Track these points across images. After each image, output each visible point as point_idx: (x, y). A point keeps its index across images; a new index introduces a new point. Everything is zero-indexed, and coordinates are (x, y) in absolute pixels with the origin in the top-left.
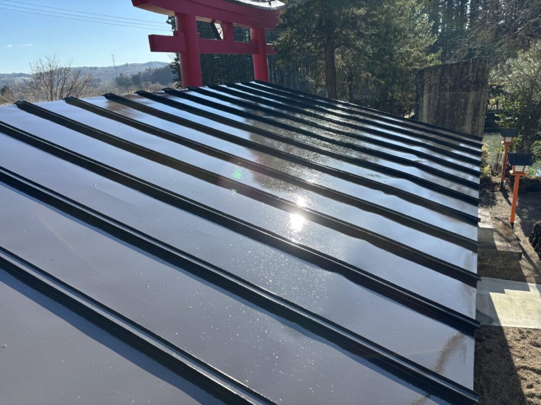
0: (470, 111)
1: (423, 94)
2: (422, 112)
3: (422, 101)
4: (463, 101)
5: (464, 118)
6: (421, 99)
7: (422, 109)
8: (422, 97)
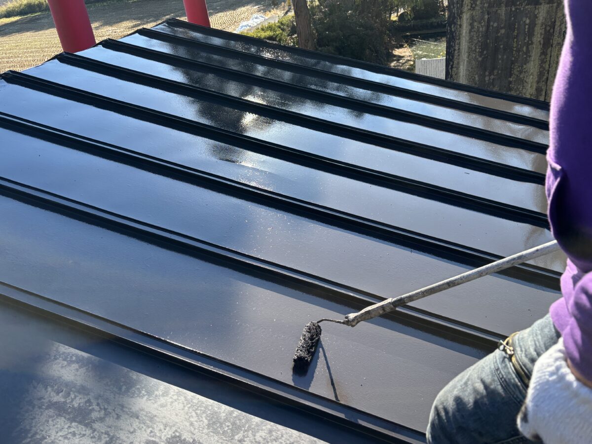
0: (538, 38)
1: (462, 13)
2: (459, 44)
3: (461, 26)
4: (528, 21)
5: (528, 51)
6: (459, 23)
7: (459, 39)
8: (461, 18)
